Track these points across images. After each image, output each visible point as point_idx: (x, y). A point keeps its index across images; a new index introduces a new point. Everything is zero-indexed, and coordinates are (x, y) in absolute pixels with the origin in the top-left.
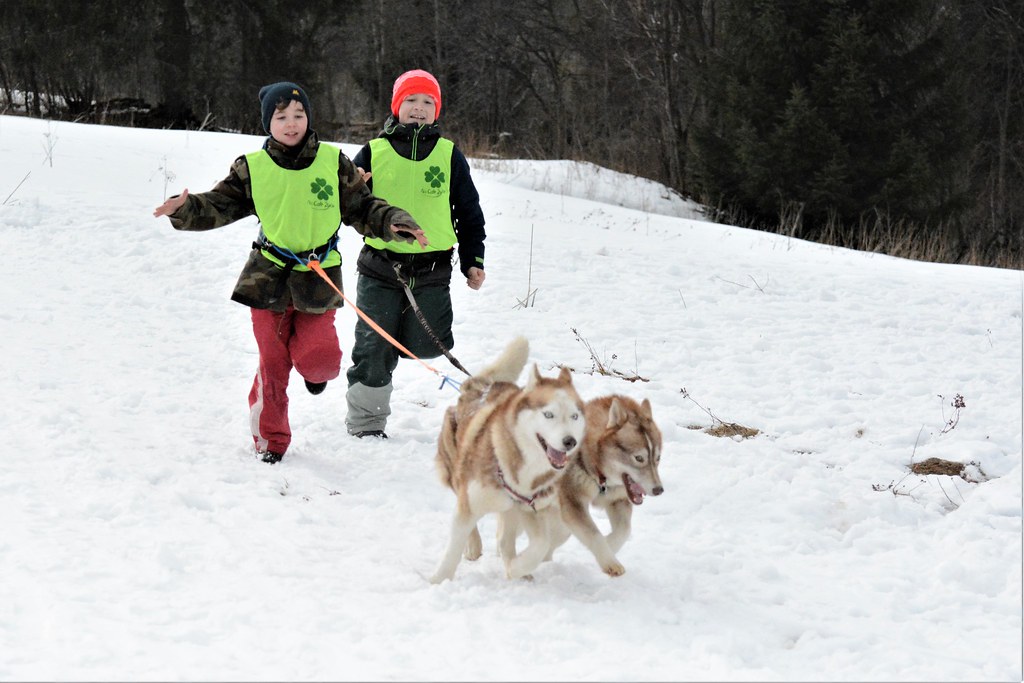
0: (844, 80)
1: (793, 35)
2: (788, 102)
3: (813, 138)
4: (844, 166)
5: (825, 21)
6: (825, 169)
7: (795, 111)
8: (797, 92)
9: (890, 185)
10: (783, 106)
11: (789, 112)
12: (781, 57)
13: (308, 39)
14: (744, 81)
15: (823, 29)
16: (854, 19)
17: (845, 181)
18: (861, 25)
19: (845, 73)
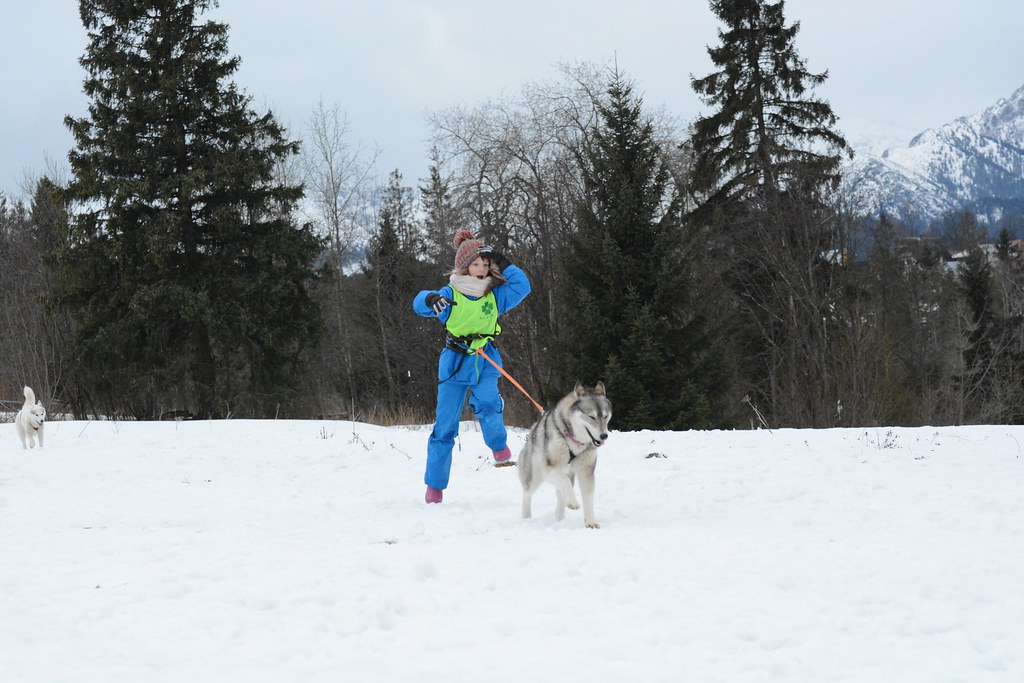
0: (643, 348)
1: (606, 322)
2: (606, 366)
3: (625, 389)
4: (649, 405)
5: (625, 311)
6: (636, 409)
7: (612, 372)
8: (612, 359)
9: (683, 416)
10: (603, 370)
11: (608, 373)
12: (599, 337)
13: (294, 359)
14: (577, 356)
15: (626, 316)
16: (646, 308)
17: (649, 415)
18: (650, 312)
19: (644, 343)
